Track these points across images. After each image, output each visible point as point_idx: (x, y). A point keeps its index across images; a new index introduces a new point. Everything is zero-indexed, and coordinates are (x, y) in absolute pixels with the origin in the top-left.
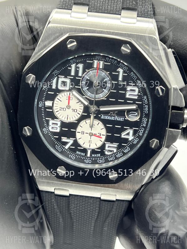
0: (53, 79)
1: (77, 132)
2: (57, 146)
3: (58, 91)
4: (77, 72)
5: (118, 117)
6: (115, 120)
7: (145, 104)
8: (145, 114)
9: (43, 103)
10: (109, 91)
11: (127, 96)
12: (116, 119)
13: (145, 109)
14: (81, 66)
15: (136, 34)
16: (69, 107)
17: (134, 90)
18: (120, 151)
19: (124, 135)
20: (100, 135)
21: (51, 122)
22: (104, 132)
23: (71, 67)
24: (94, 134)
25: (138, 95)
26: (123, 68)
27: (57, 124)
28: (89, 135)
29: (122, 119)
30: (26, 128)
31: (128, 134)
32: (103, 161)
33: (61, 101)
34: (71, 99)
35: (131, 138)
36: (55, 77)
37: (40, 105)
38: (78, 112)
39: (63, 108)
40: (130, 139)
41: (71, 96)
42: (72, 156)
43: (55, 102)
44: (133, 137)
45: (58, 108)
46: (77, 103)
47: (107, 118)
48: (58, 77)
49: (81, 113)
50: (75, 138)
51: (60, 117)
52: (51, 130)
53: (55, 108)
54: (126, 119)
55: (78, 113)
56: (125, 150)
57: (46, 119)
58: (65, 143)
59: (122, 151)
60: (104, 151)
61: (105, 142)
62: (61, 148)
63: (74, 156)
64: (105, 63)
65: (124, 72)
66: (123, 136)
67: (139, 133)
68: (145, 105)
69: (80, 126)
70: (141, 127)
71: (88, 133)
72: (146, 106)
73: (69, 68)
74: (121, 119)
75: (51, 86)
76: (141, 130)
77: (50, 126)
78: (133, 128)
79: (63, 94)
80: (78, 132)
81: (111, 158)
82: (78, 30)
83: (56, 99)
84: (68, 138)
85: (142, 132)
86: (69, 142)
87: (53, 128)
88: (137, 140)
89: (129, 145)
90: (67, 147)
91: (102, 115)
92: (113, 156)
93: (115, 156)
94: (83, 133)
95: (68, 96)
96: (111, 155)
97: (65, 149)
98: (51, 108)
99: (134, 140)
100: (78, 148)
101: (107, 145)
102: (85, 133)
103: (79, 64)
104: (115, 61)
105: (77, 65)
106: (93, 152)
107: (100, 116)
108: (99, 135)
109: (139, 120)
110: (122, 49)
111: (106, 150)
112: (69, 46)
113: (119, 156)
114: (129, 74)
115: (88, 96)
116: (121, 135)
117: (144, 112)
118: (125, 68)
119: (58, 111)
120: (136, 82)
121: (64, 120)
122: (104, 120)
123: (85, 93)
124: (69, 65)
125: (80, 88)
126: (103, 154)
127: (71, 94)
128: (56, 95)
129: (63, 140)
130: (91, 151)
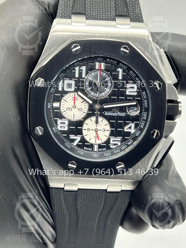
0: (59, 82)
1: (83, 129)
2: (66, 143)
3: (64, 93)
4: (80, 74)
5: (120, 113)
7: (144, 99)
8: (145, 108)
9: (51, 104)
10: (111, 89)
11: (127, 93)
13: (144, 104)
14: (84, 68)
15: (132, 37)
16: (75, 107)
17: (133, 88)
18: (124, 143)
19: (127, 129)
20: (105, 130)
21: (59, 121)
22: (108, 127)
23: (75, 70)
24: (99, 130)
25: (137, 91)
26: (122, 67)
28: (95, 131)
30: (38, 128)
31: (130, 128)
32: (109, 154)
33: (67, 102)
34: (76, 99)
35: (133, 131)
36: (61, 79)
37: (49, 107)
38: (83, 111)
39: (70, 108)
40: (132, 133)
41: (76, 97)
42: (80, 152)
43: (62, 103)
44: (135, 131)
45: (65, 108)
46: (82, 102)
47: (110, 114)
48: (64, 80)
49: (86, 112)
50: (82, 135)
51: (67, 117)
52: (59, 129)
53: (62, 108)
54: (127, 114)
56: (128, 143)
57: (55, 119)
58: (73, 141)
59: (126, 143)
60: (109, 145)
61: (110, 137)
62: (70, 145)
63: (82, 151)
64: (106, 64)
65: (124, 71)
66: (125, 130)
67: (140, 126)
69: (86, 123)
70: (142, 120)
71: (93, 130)
72: (145, 100)
73: (73, 71)
74: (123, 114)
75: (58, 88)
76: (142, 123)
77: (58, 125)
78: (134, 122)
79: (68, 95)
80: (84, 130)
81: (116, 151)
83: (63, 101)
84: (76, 135)
86: (77, 139)
87: (61, 127)
88: (139, 132)
89: (132, 138)
91: (105, 112)
92: (118, 149)
93: (120, 149)
94: (89, 130)
95: (73, 97)
96: (116, 148)
97: (74, 146)
98: (59, 108)
99: (136, 133)
100: (86, 144)
101: (112, 140)
102: (90, 130)
103: (83, 67)
104: (115, 62)
105: (80, 67)
106: (100, 146)
107: (103, 113)
108: (103, 130)
109: (139, 114)
110: (121, 50)
111: (111, 144)
112: (73, 50)
113: (124, 148)
114: (128, 73)
115: (92, 96)
116: (123, 129)
117: (143, 107)
118: (124, 68)
119: (65, 111)
120: (135, 80)
121: (71, 119)
122: (108, 116)
123: (89, 93)
124: (73, 68)
125: (84, 89)
126: (108, 148)
127: (76, 94)
128: (62, 96)
129: (71, 138)
130: (98, 146)
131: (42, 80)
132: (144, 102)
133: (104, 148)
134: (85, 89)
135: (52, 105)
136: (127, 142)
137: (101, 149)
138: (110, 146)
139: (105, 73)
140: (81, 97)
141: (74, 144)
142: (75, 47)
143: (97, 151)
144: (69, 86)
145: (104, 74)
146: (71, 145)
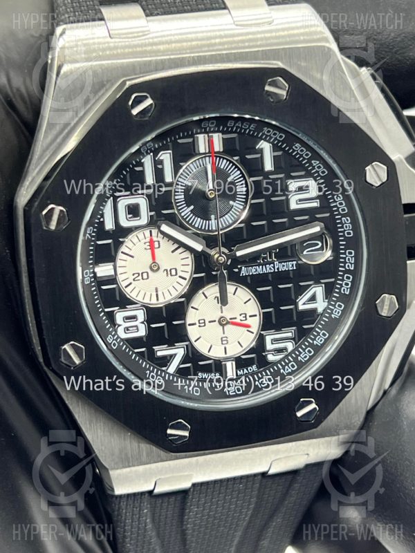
0: (104, 206)
1: (188, 323)
2: (148, 372)
3: (121, 233)
4: (159, 174)
5: (281, 262)
6: (276, 270)
7: (339, 214)
8: (346, 239)
9: (90, 273)
10: (246, 203)
11: (294, 206)
12: (278, 269)
13: (342, 227)
14: (166, 157)
15: (282, 47)
16: (155, 267)
18: (303, 343)
19: (304, 304)
20: (246, 317)
22: (253, 308)
23: (142, 165)
24: (231, 319)
26: (271, 138)
27: (134, 318)
28: (221, 324)
29: (293, 265)
30: (66, 347)
31: (314, 298)
32: (270, 380)
33: (132, 257)
34: (156, 245)
35: (321, 305)
36: (108, 198)
37: (87, 281)
38: (180, 273)
39: (142, 273)
40: (320, 310)
41: (155, 239)
43: (119, 263)
44: (326, 304)
45: (129, 275)
46: (173, 252)
47: (255, 270)
48: (115, 198)
49: (187, 276)
50: (189, 340)
51: (140, 298)
52: (123, 335)
53: (120, 278)
54: (300, 262)
55: (180, 277)
56: (314, 339)
57: (106, 310)
58: (166, 361)
59: (309, 342)
60: (264, 354)
61: (262, 332)
62: (161, 375)
63: (195, 386)
64: (225, 136)
65: (275, 148)
66: (301, 307)
67: (340, 289)
68: (340, 219)
69: (192, 307)
70: (341, 273)
71: (215, 321)
72: (344, 219)
73: (137, 169)
74: (290, 266)
75: (102, 224)
76: (342, 280)
77: (119, 326)
78: (322, 281)
79: (132, 237)
80: (190, 325)
81: (287, 367)
82: (140, 68)
83: (120, 256)
84: (171, 343)
85: (347, 284)
86: (175, 355)
87: (127, 329)
88: (340, 306)
89: (321, 324)
90: (172, 369)
91: (241, 268)
92: (290, 361)
93: (296, 360)
94: (202, 323)
95: (148, 240)
96: (283, 359)
97: (170, 374)
98: (112, 280)
99: (332, 310)
100: (201, 363)
101: (268, 339)
102: (207, 322)
103: (162, 152)
104: (249, 126)
105: (155, 156)
106: (241, 363)
107: (236, 270)
108: (242, 318)
109: (331, 258)
110: (267, 91)
111: (269, 351)
112: (135, 112)
113: (306, 357)
114: (289, 150)
115: (197, 228)
116: (296, 304)
117: (341, 236)
118: (276, 139)
119: (130, 284)
120: (308, 167)
121: (149, 302)
122: (249, 278)
123: (188, 222)
124: (136, 162)
125: (174, 213)
126: (263, 363)
127: (155, 232)
128: (118, 244)
129: (159, 354)
130: (234, 363)
131: (61, 211)
132: (341, 223)
133: (251, 365)
134: (176, 212)
135: (94, 273)
136: (311, 339)
137: (245, 370)
138: (265, 357)
139: (225, 161)
140: (170, 238)
141: (168, 371)
142: (138, 101)
143: (235, 377)
144: (133, 211)
145: (223, 164)
146: (161, 373)
